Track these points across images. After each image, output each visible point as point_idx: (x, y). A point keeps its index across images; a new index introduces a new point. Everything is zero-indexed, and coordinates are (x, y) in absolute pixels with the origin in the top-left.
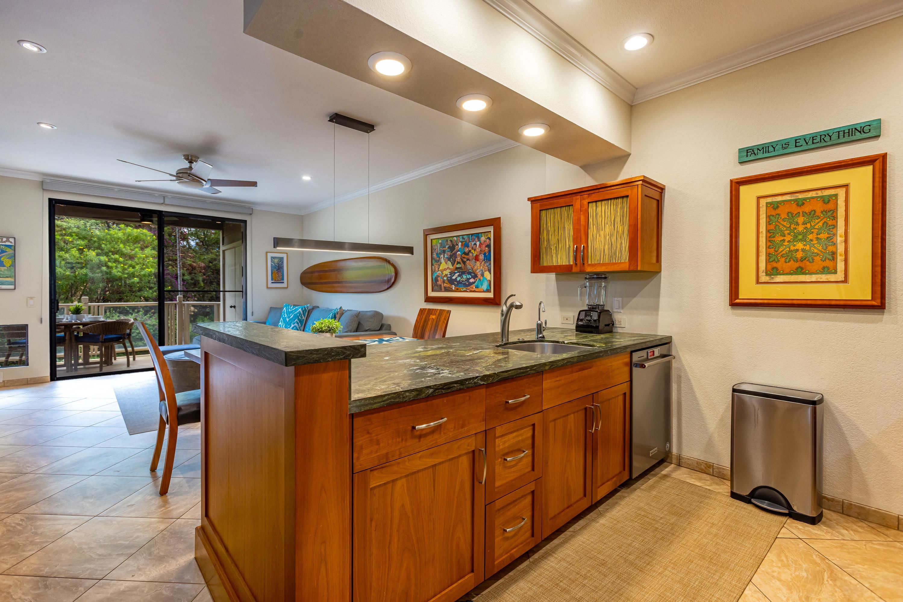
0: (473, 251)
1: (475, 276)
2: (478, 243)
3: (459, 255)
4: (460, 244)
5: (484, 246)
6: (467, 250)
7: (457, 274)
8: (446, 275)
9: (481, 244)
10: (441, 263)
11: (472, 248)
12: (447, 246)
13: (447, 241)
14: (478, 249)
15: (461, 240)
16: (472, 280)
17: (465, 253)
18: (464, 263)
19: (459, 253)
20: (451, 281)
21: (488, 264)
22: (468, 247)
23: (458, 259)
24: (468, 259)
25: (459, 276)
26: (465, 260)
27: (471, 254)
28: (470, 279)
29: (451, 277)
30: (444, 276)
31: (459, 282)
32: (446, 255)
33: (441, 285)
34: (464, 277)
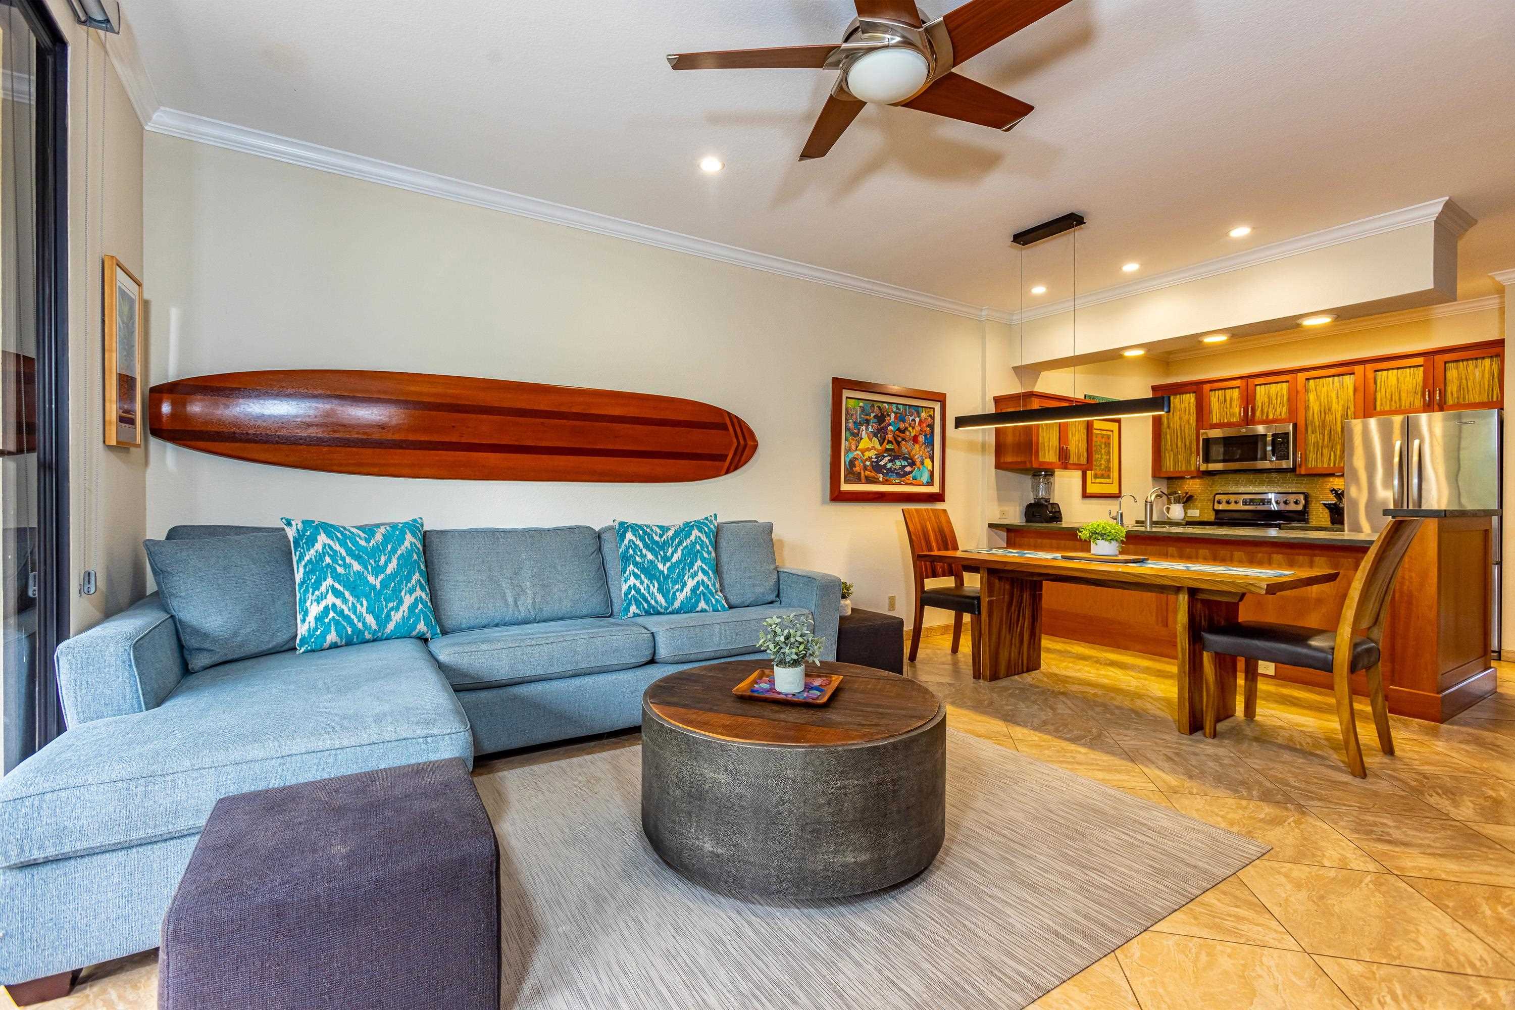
0: (910, 429)
1: (913, 464)
2: (917, 420)
3: (891, 430)
4: (893, 415)
5: (925, 425)
6: (902, 426)
7: (887, 459)
8: (870, 458)
9: (921, 422)
10: (861, 439)
11: (910, 425)
12: (873, 415)
13: (873, 406)
14: (918, 428)
15: (895, 410)
16: (908, 469)
17: (899, 429)
18: (898, 443)
19: (890, 428)
20: (877, 468)
21: (929, 449)
22: (904, 421)
23: (890, 436)
24: (903, 439)
25: (890, 461)
26: (900, 439)
27: (907, 433)
28: (905, 466)
29: (877, 462)
30: (867, 460)
31: (890, 471)
32: (870, 427)
33: (860, 473)
34: (898, 463)
